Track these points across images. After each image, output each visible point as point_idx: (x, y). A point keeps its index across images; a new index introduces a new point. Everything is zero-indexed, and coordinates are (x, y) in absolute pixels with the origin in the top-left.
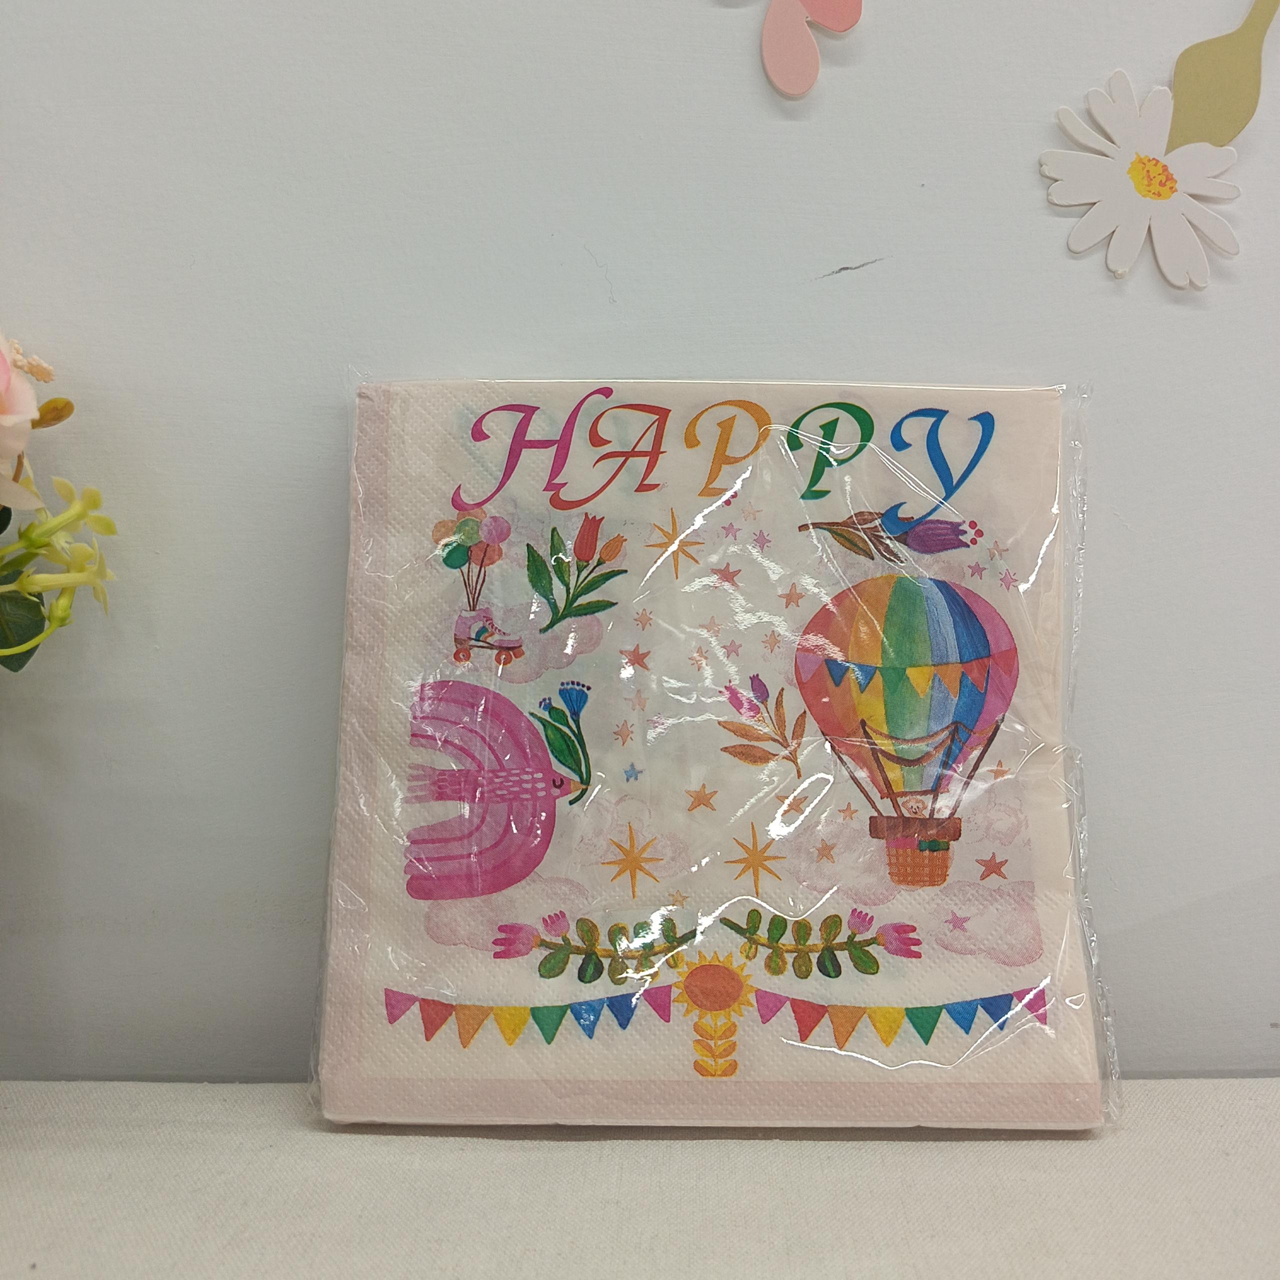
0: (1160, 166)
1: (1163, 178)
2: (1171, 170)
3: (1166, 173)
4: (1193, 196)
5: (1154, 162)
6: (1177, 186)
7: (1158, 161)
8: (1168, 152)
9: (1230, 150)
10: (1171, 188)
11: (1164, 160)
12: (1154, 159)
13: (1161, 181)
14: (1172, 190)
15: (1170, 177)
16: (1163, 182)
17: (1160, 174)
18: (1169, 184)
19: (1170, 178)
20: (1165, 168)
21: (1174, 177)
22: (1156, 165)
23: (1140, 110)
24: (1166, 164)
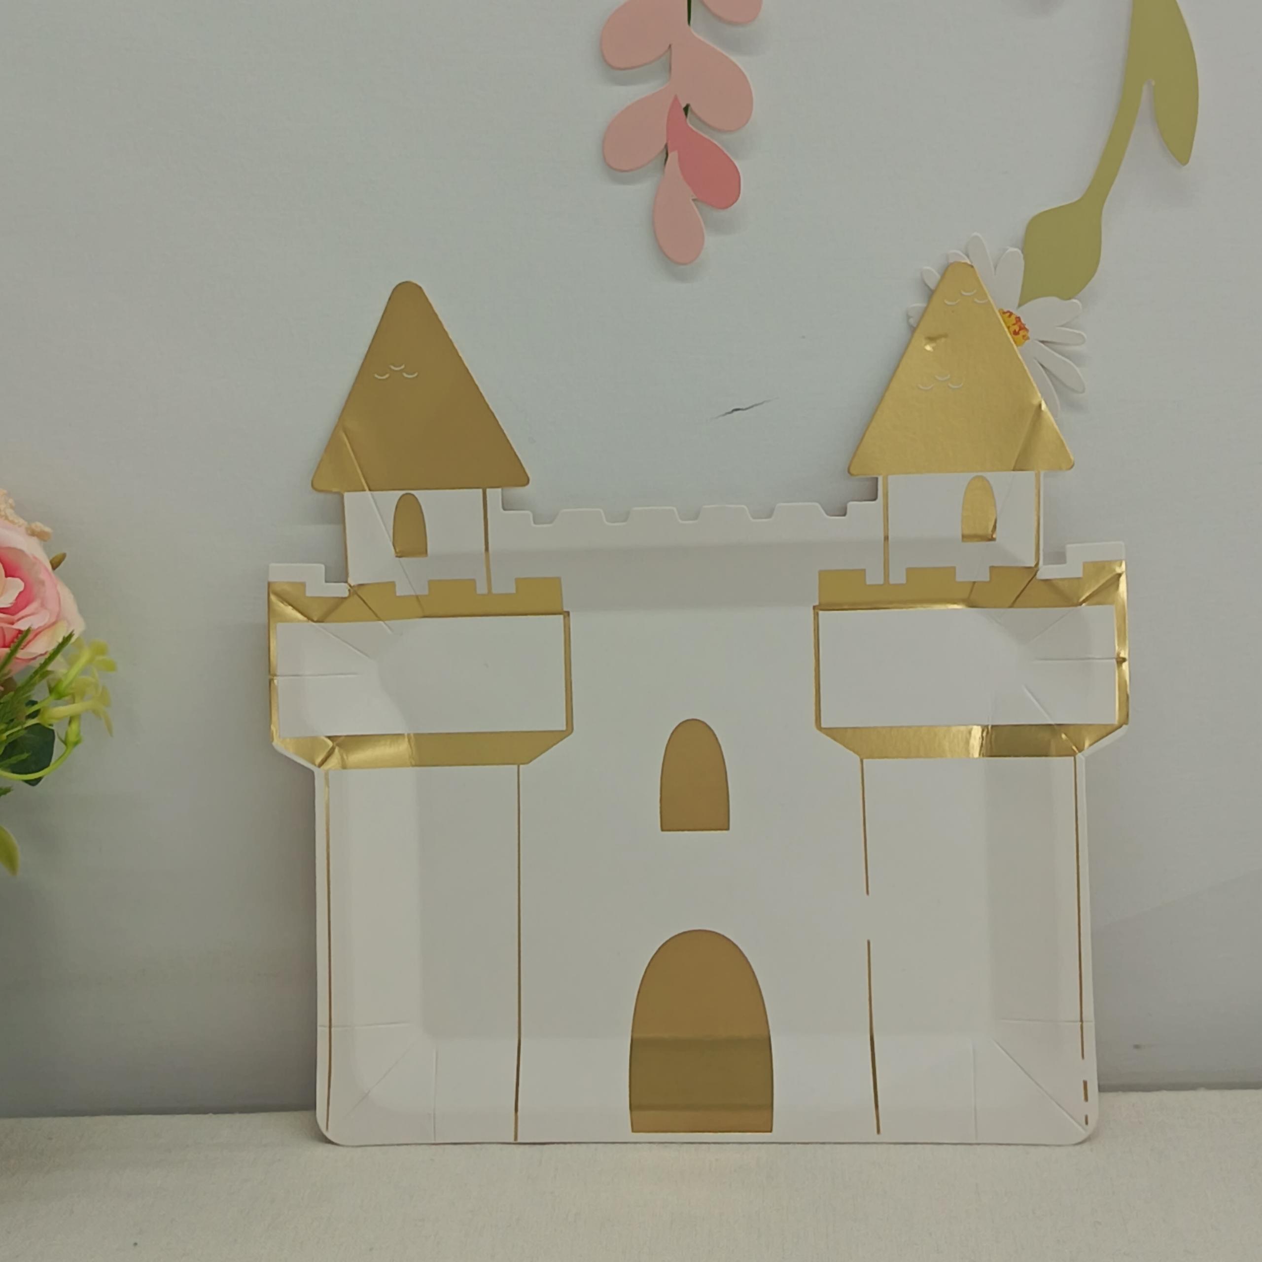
0: (1013, 317)
1: (1017, 328)
2: (1023, 321)
3: (1019, 323)
4: (1043, 342)
5: (1008, 314)
6: (1029, 335)
7: (1011, 314)
8: (1020, 305)
9: (1075, 303)
10: (1024, 336)
11: (1016, 313)
12: (1008, 312)
13: (1015, 331)
14: (1025, 338)
15: (1022, 326)
16: (1017, 330)
17: (1014, 324)
18: (1022, 333)
19: (1022, 328)
20: (1018, 319)
21: (1027, 327)
22: (1010, 316)
23: (995, 268)
24: (1019, 315)
